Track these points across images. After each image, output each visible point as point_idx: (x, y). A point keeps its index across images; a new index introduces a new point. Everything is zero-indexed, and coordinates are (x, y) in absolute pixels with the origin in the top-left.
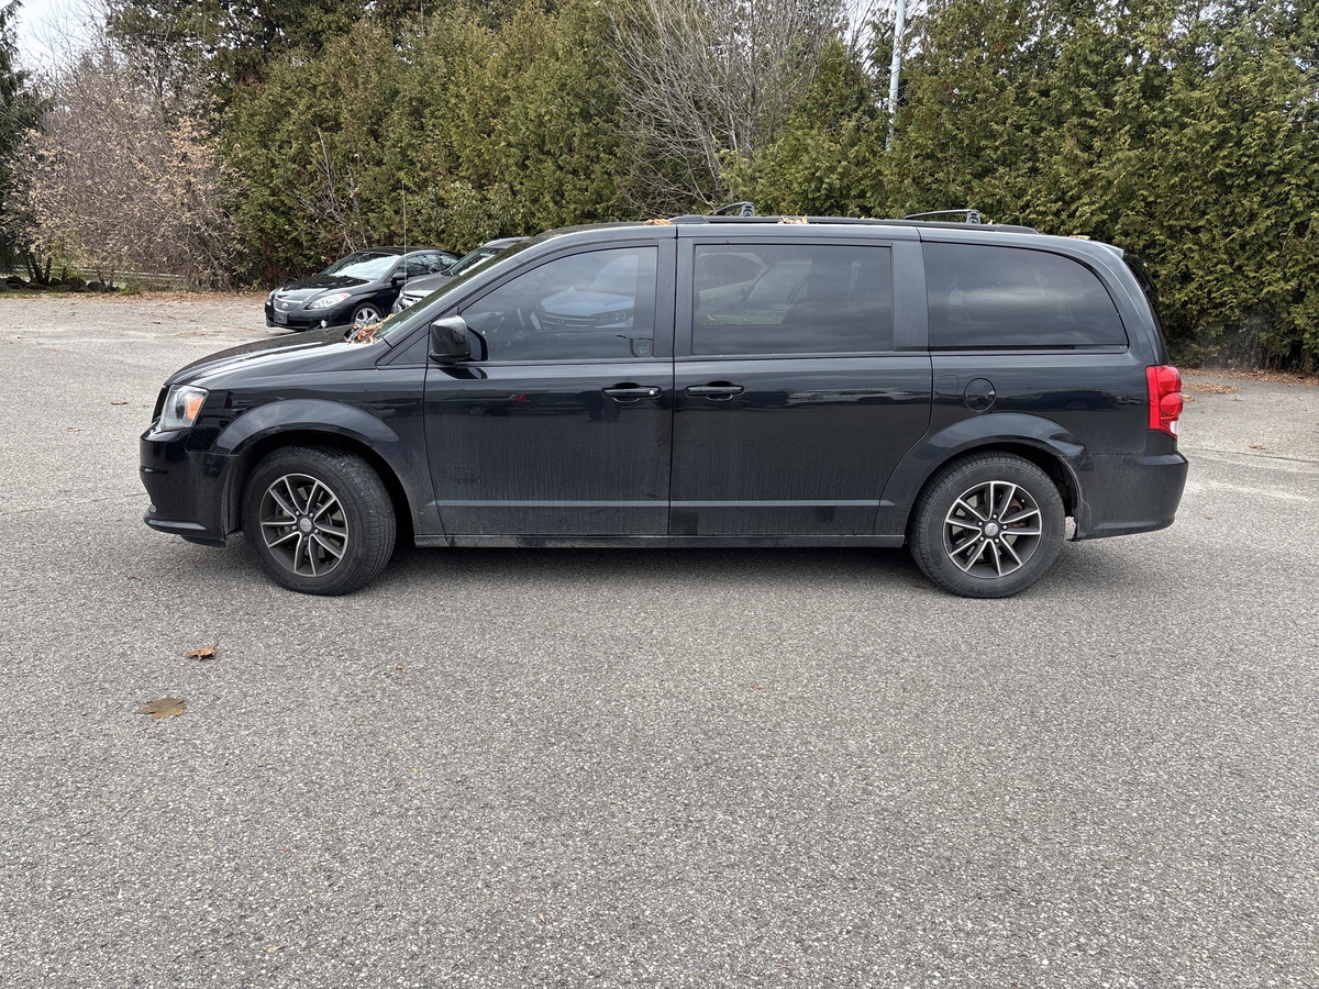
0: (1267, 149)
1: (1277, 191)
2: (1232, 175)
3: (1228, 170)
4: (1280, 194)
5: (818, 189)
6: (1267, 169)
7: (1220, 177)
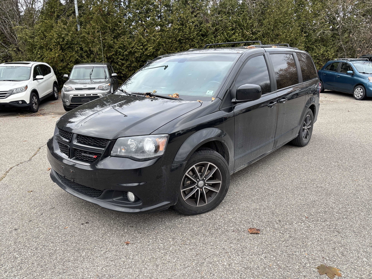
0: (190, 33)
1: (192, 43)
2: (182, 39)
3: (182, 38)
4: (193, 44)
5: (63, 41)
6: (190, 38)
7: (180, 40)
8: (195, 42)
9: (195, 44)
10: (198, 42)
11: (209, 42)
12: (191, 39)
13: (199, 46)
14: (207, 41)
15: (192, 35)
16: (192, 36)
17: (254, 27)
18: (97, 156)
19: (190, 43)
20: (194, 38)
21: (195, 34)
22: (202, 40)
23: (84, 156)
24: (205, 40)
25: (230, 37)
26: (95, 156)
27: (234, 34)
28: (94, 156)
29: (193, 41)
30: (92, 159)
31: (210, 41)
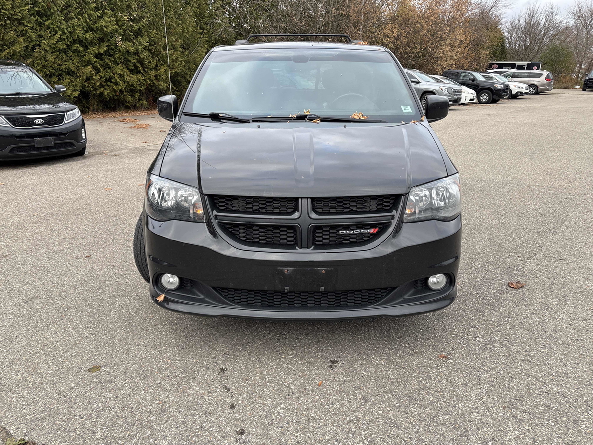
8: (27, 26)
9: (26, 31)
10: (32, 27)
11: (57, 29)
12: (16, 19)
13: (36, 34)
14: (52, 26)
15: (19, 12)
16: (20, 14)
17: (132, 9)
18: (377, 229)
19: (15, 28)
20: (23, 18)
21: (25, 10)
22: (40, 24)
23: (345, 236)
24: (47, 23)
25: (95, 23)
26: (373, 229)
27: (101, 17)
28: (371, 231)
29: (20, 24)
30: (365, 237)
31: (57, 26)
